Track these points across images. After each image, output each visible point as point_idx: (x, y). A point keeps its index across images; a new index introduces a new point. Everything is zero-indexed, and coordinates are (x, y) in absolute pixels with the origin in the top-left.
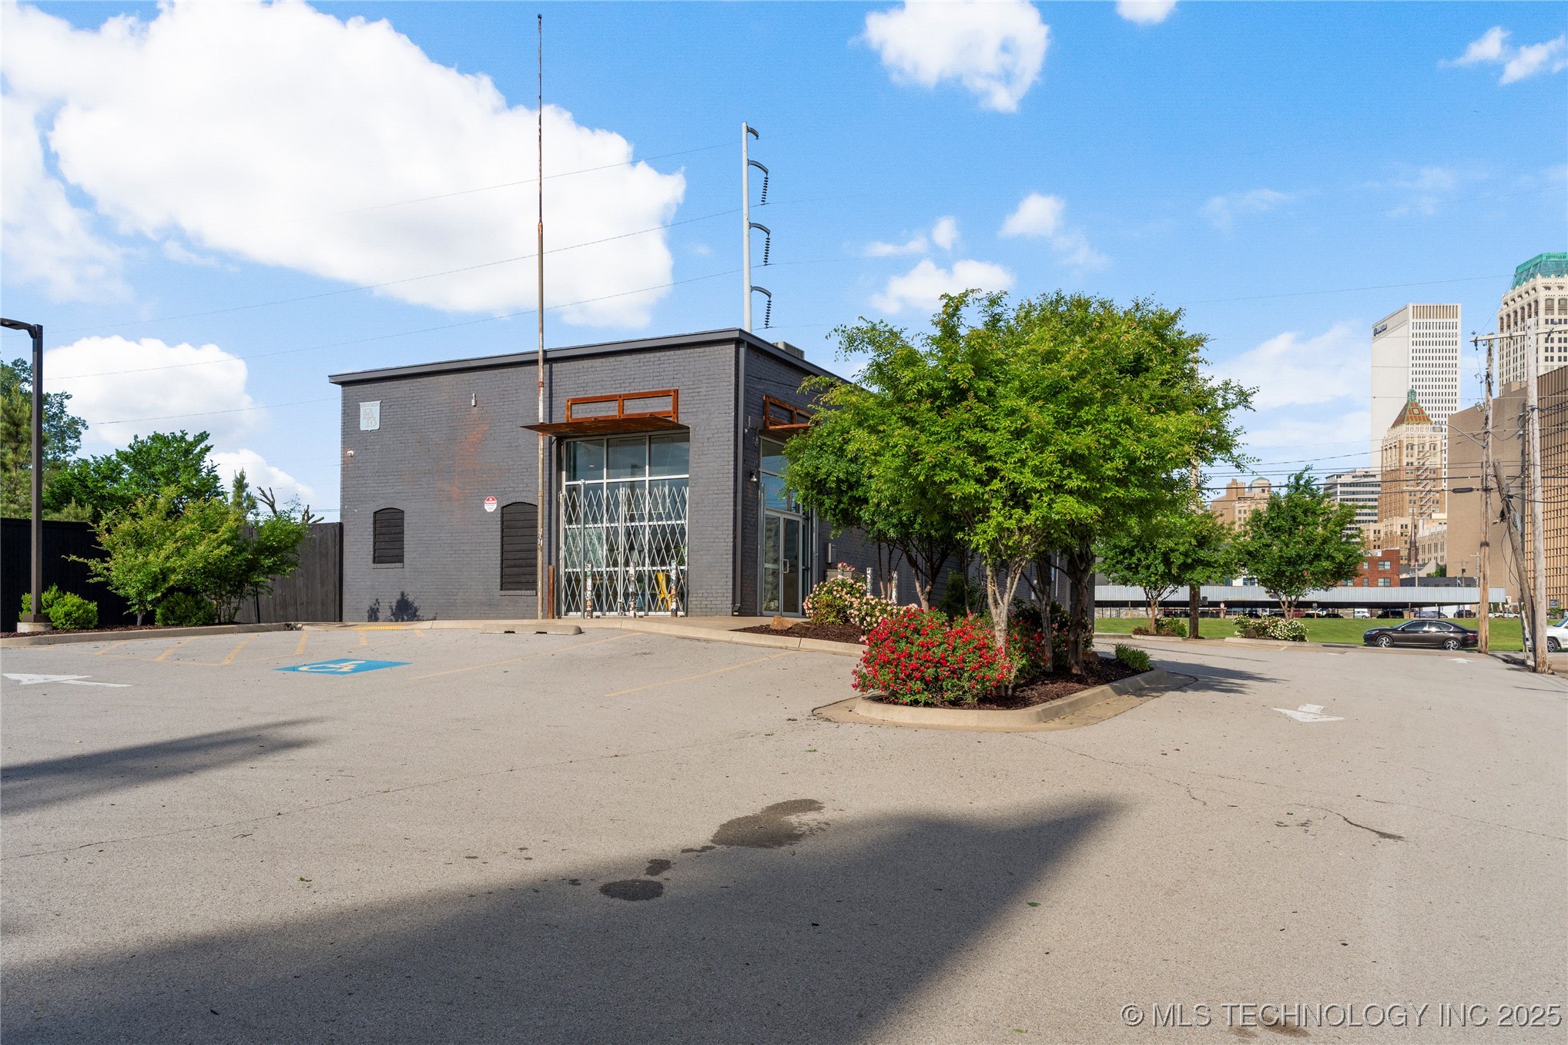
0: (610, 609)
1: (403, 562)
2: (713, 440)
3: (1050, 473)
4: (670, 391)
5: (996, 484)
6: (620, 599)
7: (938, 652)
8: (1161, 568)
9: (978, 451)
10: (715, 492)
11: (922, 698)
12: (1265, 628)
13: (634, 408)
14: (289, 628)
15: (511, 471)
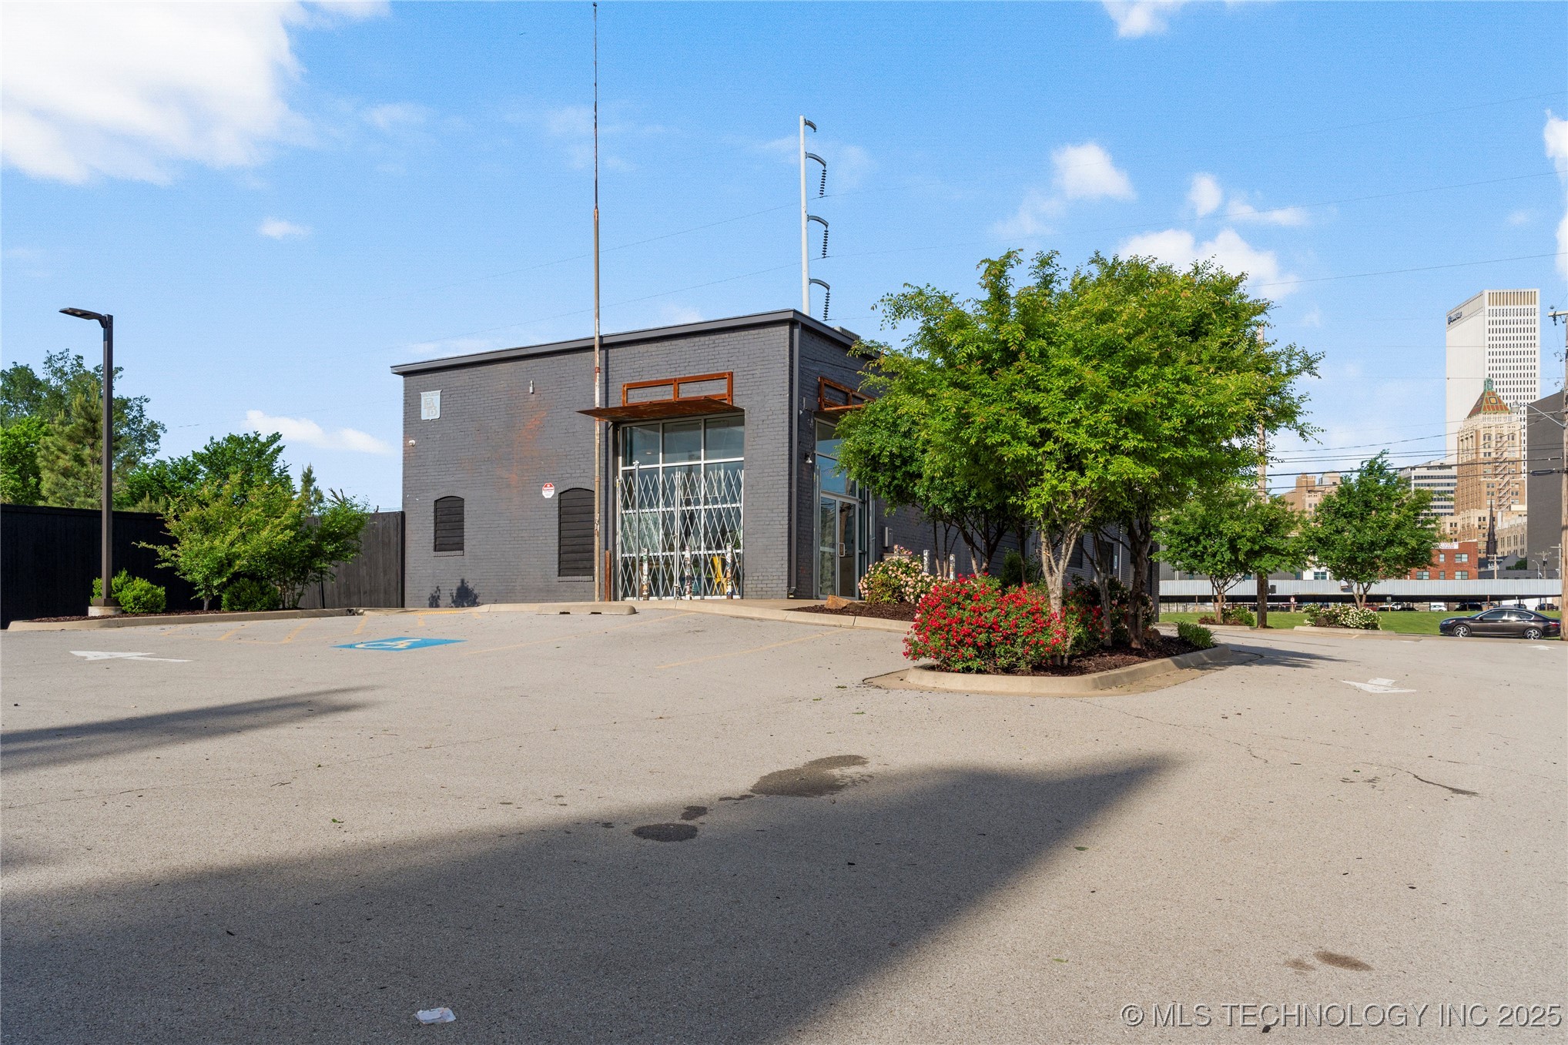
0: (667, 594)
1: (463, 550)
2: (768, 422)
3: (1106, 434)
4: (724, 374)
5: (1050, 446)
6: (677, 584)
7: (990, 617)
8: (1228, 556)
9: (1032, 412)
10: (771, 474)
11: (975, 665)
12: (1336, 616)
13: (689, 392)
14: (351, 613)
15: (569, 457)
